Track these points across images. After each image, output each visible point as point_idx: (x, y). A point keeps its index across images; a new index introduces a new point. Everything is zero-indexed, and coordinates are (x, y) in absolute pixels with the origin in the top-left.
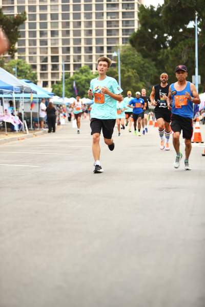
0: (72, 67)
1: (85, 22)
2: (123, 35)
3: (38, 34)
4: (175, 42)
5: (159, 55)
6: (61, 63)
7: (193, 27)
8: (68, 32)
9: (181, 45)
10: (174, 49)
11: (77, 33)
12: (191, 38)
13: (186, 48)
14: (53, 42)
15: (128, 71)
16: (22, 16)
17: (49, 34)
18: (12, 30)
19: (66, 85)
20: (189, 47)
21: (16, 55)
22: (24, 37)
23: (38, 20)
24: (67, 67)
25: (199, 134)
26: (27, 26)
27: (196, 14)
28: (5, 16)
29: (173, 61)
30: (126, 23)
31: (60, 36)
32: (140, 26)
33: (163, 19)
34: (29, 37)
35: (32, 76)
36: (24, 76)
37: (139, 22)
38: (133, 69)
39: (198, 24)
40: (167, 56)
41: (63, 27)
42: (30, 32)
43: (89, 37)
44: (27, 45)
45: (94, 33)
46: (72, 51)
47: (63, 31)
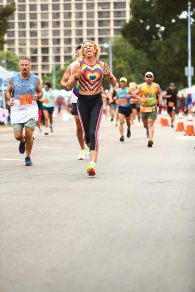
0: (62, 59)
1: (76, 13)
2: (115, 25)
3: (28, 25)
4: (168, 33)
5: (151, 46)
6: (51, 54)
7: (186, 17)
8: (58, 24)
9: (173, 36)
10: (167, 40)
11: (68, 24)
12: (184, 29)
13: (178, 39)
14: (44, 33)
15: (120, 63)
16: (11, 7)
17: (39, 25)
18: (1, 21)
19: (57, 77)
20: (182, 38)
21: (6, 46)
22: (13, 27)
23: (28, 11)
24: (58, 59)
25: (192, 127)
26: (16, 17)
27: (189, 3)
29: (166, 52)
30: (118, 14)
31: (50, 27)
32: (132, 16)
33: (155, 9)
34: (19, 28)
36: (13, 68)
37: (131, 12)
38: (125, 60)
39: (191, 14)
40: (160, 47)
41: (54, 18)
42: (19, 23)
43: (80, 28)
44: (17, 37)
45: (85, 24)
46: (62, 42)
47: (53, 22)
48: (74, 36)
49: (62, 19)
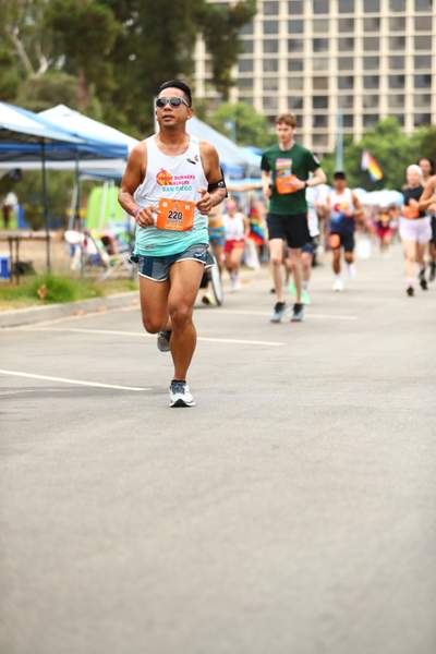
0: (358, 121)
1: (390, 18)
3: (283, 47)
6: (334, 110)
8: (350, 43)
11: (372, 44)
14: (318, 63)
16: (247, 6)
17: (308, 46)
18: (226, 38)
19: (346, 160)
21: (234, 92)
22: (251, 50)
23: (284, 15)
24: (348, 120)
26: (259, 27)
28: (210, 5)
31: (333, 51)
34: (265, 51)
35: (269, 139)
36: (249, 141)
41: (341, 30)
42: (266, 42)
43: (398, 53)
44: (258, 72)
45: (410, 43)
46: (359, 84)
47: (340, 40)
48: (384, 70)
49: (359, 32)
